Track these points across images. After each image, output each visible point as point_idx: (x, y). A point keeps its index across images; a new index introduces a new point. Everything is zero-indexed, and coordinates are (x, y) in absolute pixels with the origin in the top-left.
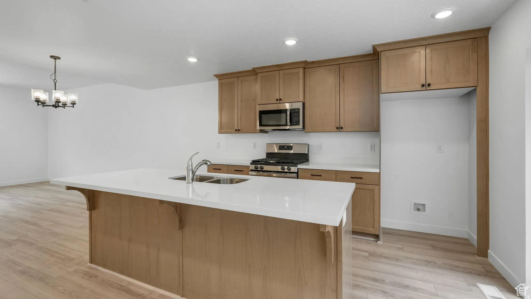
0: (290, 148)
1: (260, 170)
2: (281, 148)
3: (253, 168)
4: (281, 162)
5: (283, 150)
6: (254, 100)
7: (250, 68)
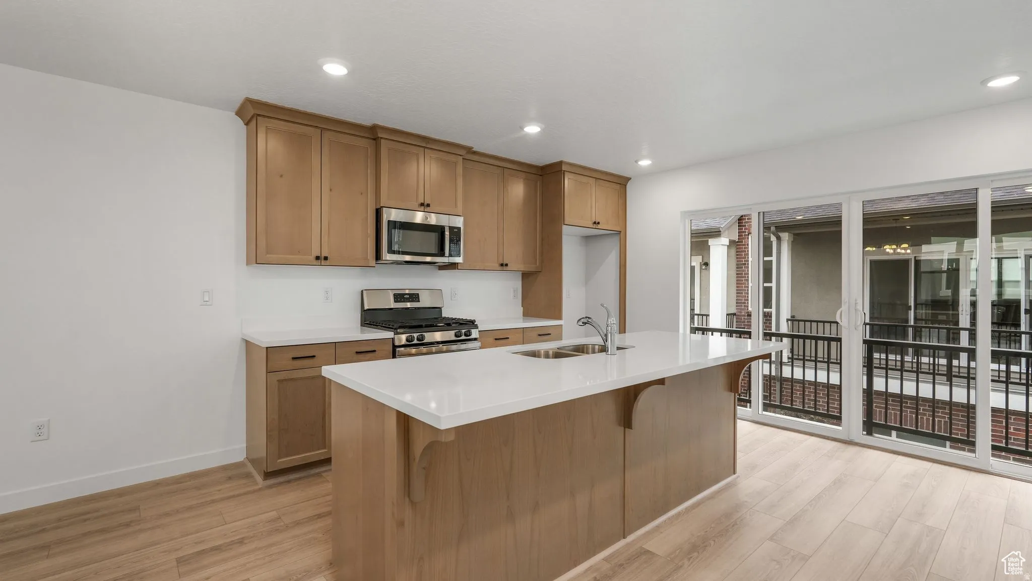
0: (414, 297)
1: (408, 343)
2: (398, 298)
3: (404, 342)
4: (424, 324)
5: (402, 302)
6: (362, 194)
7: (368, 122)
